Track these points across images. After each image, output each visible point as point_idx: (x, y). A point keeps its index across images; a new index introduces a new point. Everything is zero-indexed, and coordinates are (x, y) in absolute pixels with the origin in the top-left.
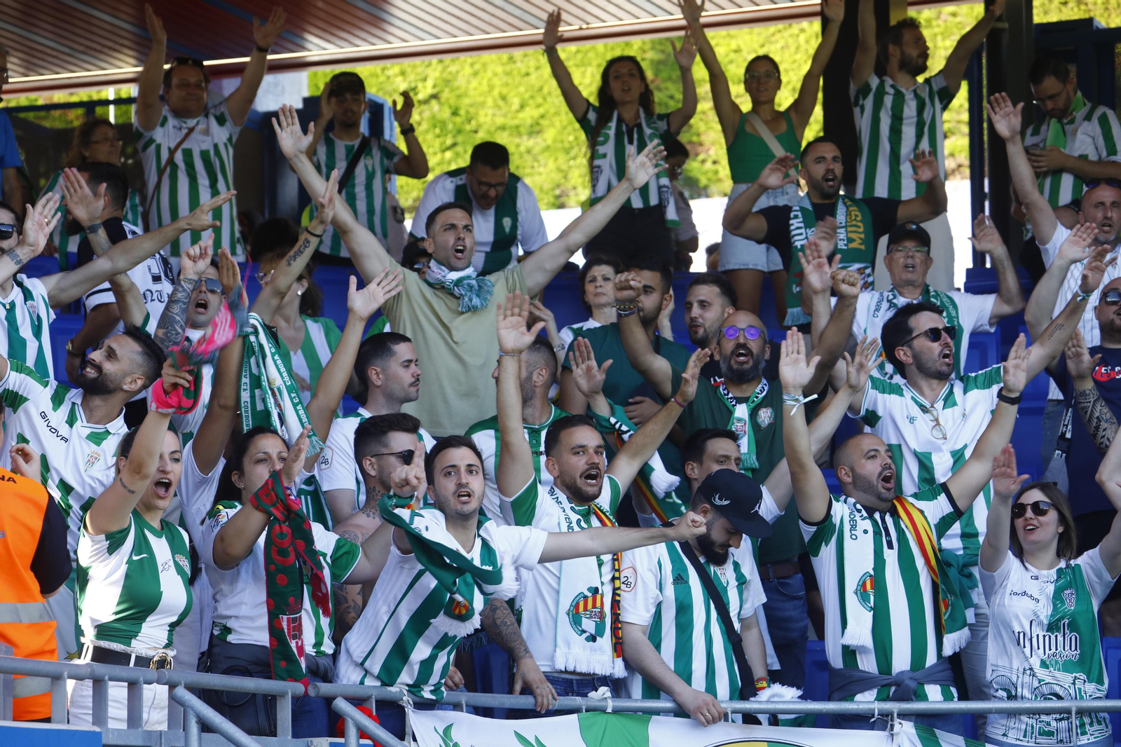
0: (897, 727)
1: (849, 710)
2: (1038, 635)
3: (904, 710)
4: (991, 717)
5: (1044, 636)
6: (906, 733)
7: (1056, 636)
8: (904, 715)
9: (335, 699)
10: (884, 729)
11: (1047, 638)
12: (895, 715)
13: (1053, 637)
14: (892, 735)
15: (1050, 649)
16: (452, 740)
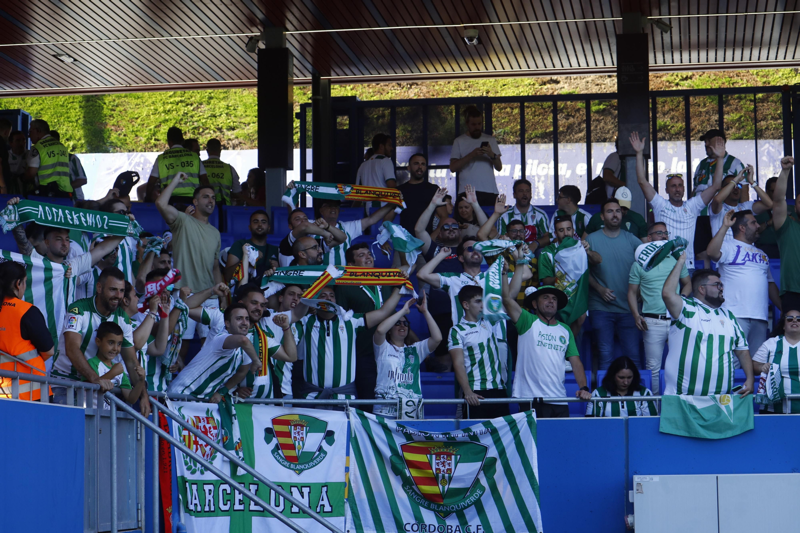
0: (349, 410)
6: (353, 413)
8: (353, 405)
12: (350, 405)
14: (347, 413)
16: (181, 413)
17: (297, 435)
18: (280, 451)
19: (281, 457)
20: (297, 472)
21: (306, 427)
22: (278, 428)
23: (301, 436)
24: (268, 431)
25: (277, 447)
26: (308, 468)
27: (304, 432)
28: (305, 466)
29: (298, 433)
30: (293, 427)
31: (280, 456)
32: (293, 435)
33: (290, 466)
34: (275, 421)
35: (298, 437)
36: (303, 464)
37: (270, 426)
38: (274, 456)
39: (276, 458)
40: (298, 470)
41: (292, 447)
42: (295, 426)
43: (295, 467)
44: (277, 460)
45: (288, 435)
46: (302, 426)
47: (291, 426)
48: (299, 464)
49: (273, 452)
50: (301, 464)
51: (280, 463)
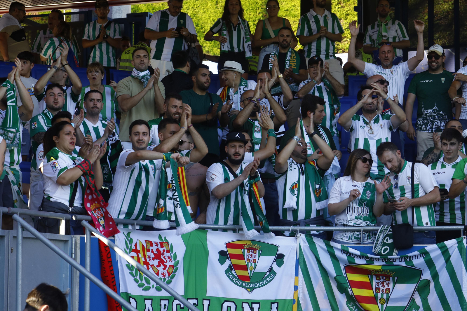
0: (298, 235)
1: (281, 229)
2: (355, 207)
3: (302, 229)
4: (334, 233)
5: (357, 207)
6: (302, 238)
7: (361, 208)
8: (302, 232)
9: (82, 221)
10: (294, 236)
11: (358, 208)
12: (298, 231)
13: (360, 208)
14: (297, 238)
15: (359, 212)
16: (130, 237)
17: (250, 258)
18: (233, 271)
19: (234, 277)
20: (249, 290)
21: (259, 250)
22: (231, 251)
23: (254, 258)
24: (222, 254)
25: (231, 268)
26: (259, 287)
27: (257, 255)
28: (256, 285)
29: (251, 255)
30: (246, 250)
31: (233, 275)
32: (246, 258)
33: (242, 284)
34: (228, 245)
35: (251, 259)
36: (255, 283)
37: (224, 249)
38: (228, 276)
39: (229, 277)
40: (249, 288)
41: (245, 268)
42: (248, 249)
43: (247, 285)
44: (230, 279)
45: (242, 257)
46: (255, 250)
47: (244, 249)
48: (251, 283)
49: (226, 272)
50: (253, 283)
51: (233, 282)
